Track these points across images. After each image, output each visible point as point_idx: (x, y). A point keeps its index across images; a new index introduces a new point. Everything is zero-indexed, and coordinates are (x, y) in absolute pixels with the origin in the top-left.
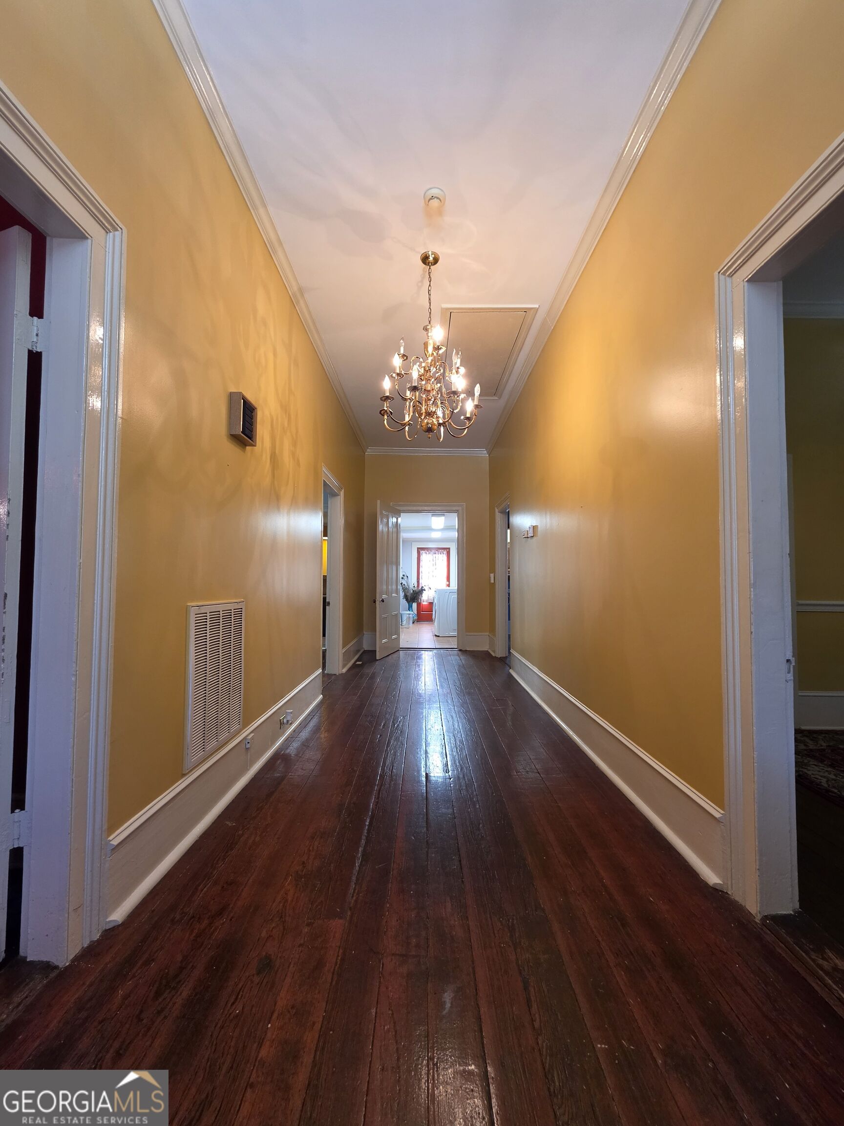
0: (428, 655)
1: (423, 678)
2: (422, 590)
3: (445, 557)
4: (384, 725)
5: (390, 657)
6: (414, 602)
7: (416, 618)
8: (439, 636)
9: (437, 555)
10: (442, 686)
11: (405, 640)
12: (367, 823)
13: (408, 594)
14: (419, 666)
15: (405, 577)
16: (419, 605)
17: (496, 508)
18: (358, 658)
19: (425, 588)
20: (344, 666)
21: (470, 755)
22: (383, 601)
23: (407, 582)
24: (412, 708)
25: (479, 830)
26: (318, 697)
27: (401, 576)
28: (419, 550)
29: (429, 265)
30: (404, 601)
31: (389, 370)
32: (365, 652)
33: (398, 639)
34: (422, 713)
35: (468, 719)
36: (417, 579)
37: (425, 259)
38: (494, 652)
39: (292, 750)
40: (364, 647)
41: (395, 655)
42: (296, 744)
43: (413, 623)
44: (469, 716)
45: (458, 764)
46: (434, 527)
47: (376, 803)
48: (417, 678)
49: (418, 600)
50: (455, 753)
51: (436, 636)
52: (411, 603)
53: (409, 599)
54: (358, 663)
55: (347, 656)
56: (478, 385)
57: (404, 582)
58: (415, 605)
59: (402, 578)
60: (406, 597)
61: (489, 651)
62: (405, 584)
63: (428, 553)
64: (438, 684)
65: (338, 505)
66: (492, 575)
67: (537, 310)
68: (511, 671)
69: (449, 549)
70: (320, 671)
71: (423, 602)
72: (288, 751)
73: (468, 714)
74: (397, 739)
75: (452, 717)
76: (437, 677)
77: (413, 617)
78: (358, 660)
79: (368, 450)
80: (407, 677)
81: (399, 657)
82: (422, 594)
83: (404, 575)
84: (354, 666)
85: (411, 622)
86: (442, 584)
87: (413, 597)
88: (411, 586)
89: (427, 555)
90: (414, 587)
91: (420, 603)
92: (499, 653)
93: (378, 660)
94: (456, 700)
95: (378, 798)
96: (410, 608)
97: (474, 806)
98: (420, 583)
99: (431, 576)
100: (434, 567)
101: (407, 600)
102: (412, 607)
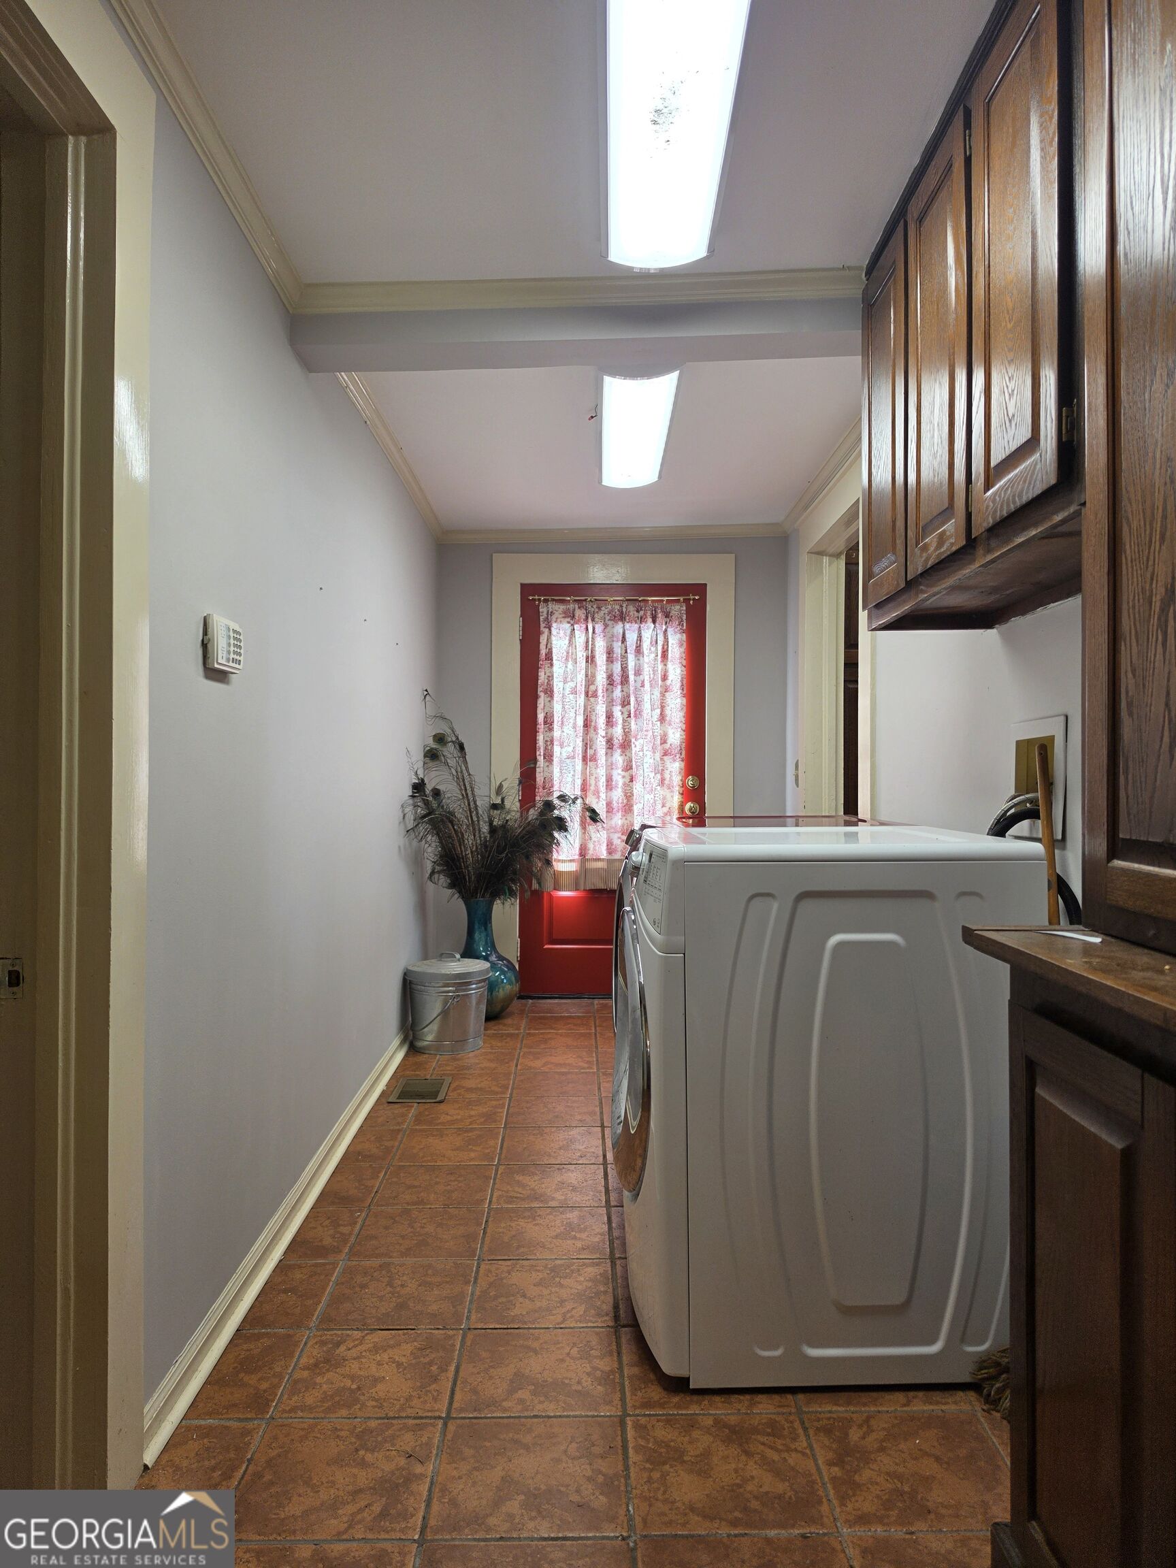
2: (552, 822)
3: (676, 641)
6: (496, 894)
9: (631, 628)
13: (466, 848)
15: (450, 751)
16: (532, 910)
19: (563, 812)
23: (459, 780)
27: (429, 740)
28: (535, 601)
30: (445, 888)
36: (521, 765)
49: (522, 877)
52: (482, 903)
53: (472, 875)
57: (443, 779)
58: (504, 912)
59: (434, 754)
60: (451, 865)
62: (450, 785)
63: (580, 613)
69: (701, 589)
71: (557, 888)
77: (498, 980)
82: (546, 847)
83: (440, 738)
88: (484, 797)
89: (578, 627)
90: (502, 806)
91: (537, 897)
96: (481, 929)
98: (540, 778)
99: (600, 744)
100: (618, 693)
101: (457, 882)
102: (486, 920)
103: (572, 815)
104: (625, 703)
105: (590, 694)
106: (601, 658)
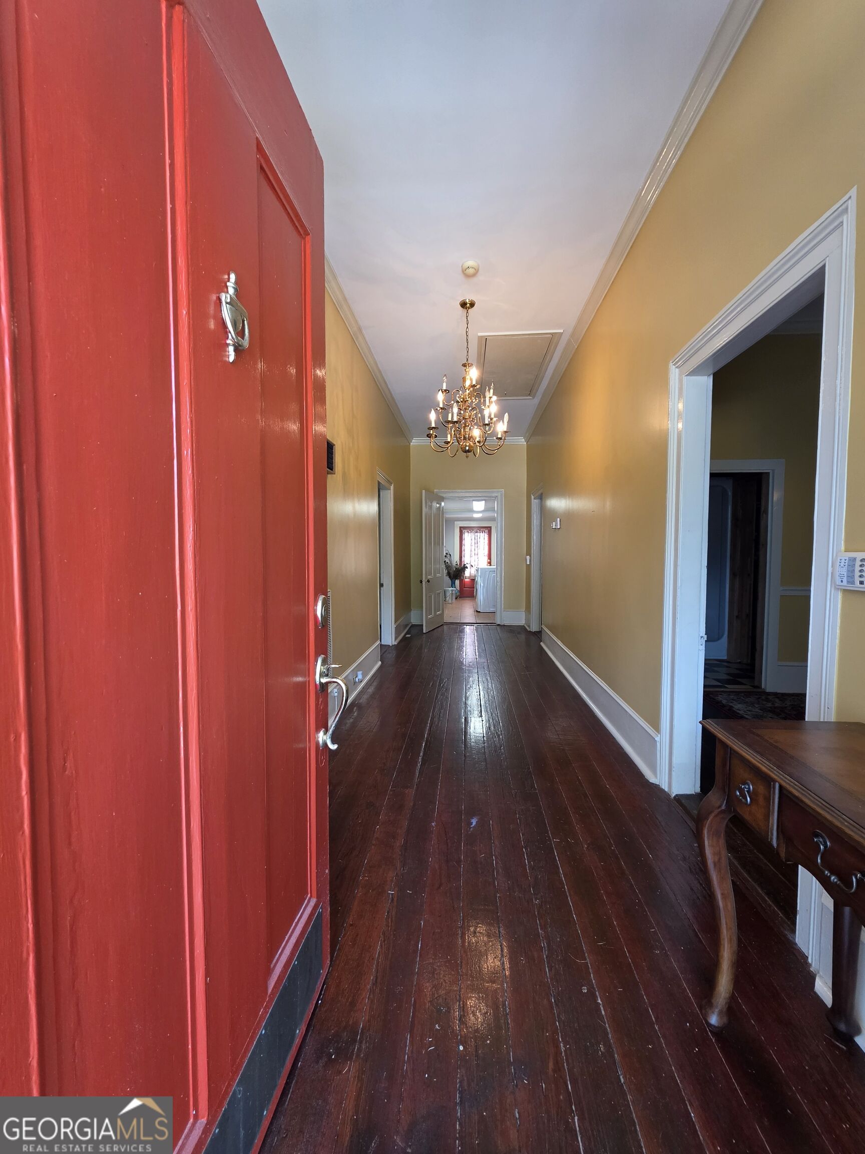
0: (469, 629)
1: (465, 648)
2: (465, 567)
3: (486, 536)
4: (432, 684)
5: (435, 630)
6: (457, 579)
7: (458, 594)
8: (480, 612)
9: (478, 534)
10: (480, 655)
11: (449, 615)
12: (424, 745)
13: (451, 572)
14: (461, 638)
15: (448, 556)
16: (462, 582)
17: (532, 495)
18: (407, 632)
19: (467, 565)
20: (396, 639)
21: (499, 706)
22: (428, 581)
23: (450, 561)
24: (455, 673)
25: (501, 750)
26: (376, 663)
27: (445, 554)
28: (462, 530)
29: (466, 308)
30: (448, 578)
31: (435, 405)
32: (413, 626)
33: (442, 614)
34: (463, 676)
35: (500, 682)
36: (460, 557)
37: (463, 305)
38: (529, 626)
39: (363, 700)
40: (412, 621)
41: (440, 629)
42: (365, 697)
43: (456, 599)
44: (501, 679)
45: (489, 711)
46: (475, 509)
47: (429, 734)
48: (460, 648)
49: (460, 576)
50: (487, 705)
51: (477, 611)
52: (453, 580)
53: (452, 576)
54: (407, 636)
55: (398, 631)
56: (507, 414)
57: (447, 560)
58: (457, 582)
59: (446, 556)
60: (449, 574)
61: (525, 626)
62: (448, 561)
63: (470, 532)
64: (477, 654)
65: (389, 496)
66: (528, 557)
67: (561, 334)
68: (542, 644)
69: (490, 527)
70: (379, 642)
71: (466, 579)
72: (361, 701)
73: (500, 678)
74: (443, 695)
75: (487, 680)
76: (477, 648)
77: (456, 593)
78: (407, 633)
79: (413, 441)
80: (451, 648)
81: (443, 631)
82: (464, 572)
83: (447, 554)
84: (404, 638)
85: (454, 597)
86: (483, 563)
87: (456, 573)
88: (454, 564)
89: (469, 534)
90: (457, 565)
91: (462, 580)
92: (534, 628)
93: (424, 633)
94: (492, 667)
95: (430, 731)
96: (453, 584)
97: (499, 736)
98: (463, 560)
99: (473, 554)
100: (476, 545)
101: (450, 577)
102: (455, 583)
103: (468, 566)
104: (477, 547)
105: (471, 546)
106: (473, 539)
